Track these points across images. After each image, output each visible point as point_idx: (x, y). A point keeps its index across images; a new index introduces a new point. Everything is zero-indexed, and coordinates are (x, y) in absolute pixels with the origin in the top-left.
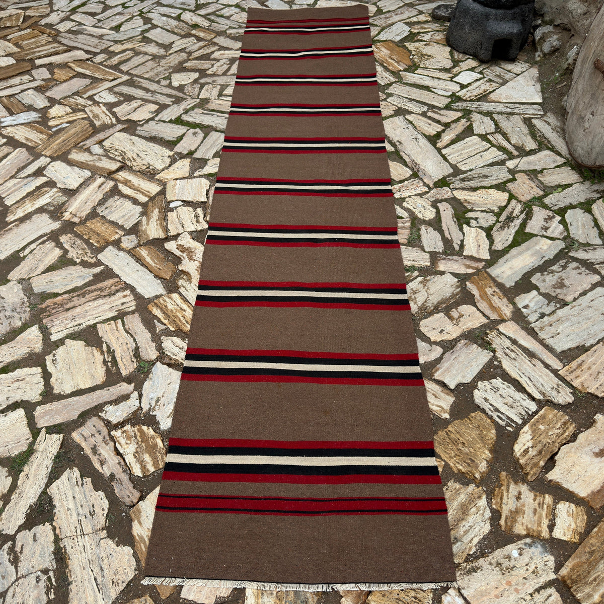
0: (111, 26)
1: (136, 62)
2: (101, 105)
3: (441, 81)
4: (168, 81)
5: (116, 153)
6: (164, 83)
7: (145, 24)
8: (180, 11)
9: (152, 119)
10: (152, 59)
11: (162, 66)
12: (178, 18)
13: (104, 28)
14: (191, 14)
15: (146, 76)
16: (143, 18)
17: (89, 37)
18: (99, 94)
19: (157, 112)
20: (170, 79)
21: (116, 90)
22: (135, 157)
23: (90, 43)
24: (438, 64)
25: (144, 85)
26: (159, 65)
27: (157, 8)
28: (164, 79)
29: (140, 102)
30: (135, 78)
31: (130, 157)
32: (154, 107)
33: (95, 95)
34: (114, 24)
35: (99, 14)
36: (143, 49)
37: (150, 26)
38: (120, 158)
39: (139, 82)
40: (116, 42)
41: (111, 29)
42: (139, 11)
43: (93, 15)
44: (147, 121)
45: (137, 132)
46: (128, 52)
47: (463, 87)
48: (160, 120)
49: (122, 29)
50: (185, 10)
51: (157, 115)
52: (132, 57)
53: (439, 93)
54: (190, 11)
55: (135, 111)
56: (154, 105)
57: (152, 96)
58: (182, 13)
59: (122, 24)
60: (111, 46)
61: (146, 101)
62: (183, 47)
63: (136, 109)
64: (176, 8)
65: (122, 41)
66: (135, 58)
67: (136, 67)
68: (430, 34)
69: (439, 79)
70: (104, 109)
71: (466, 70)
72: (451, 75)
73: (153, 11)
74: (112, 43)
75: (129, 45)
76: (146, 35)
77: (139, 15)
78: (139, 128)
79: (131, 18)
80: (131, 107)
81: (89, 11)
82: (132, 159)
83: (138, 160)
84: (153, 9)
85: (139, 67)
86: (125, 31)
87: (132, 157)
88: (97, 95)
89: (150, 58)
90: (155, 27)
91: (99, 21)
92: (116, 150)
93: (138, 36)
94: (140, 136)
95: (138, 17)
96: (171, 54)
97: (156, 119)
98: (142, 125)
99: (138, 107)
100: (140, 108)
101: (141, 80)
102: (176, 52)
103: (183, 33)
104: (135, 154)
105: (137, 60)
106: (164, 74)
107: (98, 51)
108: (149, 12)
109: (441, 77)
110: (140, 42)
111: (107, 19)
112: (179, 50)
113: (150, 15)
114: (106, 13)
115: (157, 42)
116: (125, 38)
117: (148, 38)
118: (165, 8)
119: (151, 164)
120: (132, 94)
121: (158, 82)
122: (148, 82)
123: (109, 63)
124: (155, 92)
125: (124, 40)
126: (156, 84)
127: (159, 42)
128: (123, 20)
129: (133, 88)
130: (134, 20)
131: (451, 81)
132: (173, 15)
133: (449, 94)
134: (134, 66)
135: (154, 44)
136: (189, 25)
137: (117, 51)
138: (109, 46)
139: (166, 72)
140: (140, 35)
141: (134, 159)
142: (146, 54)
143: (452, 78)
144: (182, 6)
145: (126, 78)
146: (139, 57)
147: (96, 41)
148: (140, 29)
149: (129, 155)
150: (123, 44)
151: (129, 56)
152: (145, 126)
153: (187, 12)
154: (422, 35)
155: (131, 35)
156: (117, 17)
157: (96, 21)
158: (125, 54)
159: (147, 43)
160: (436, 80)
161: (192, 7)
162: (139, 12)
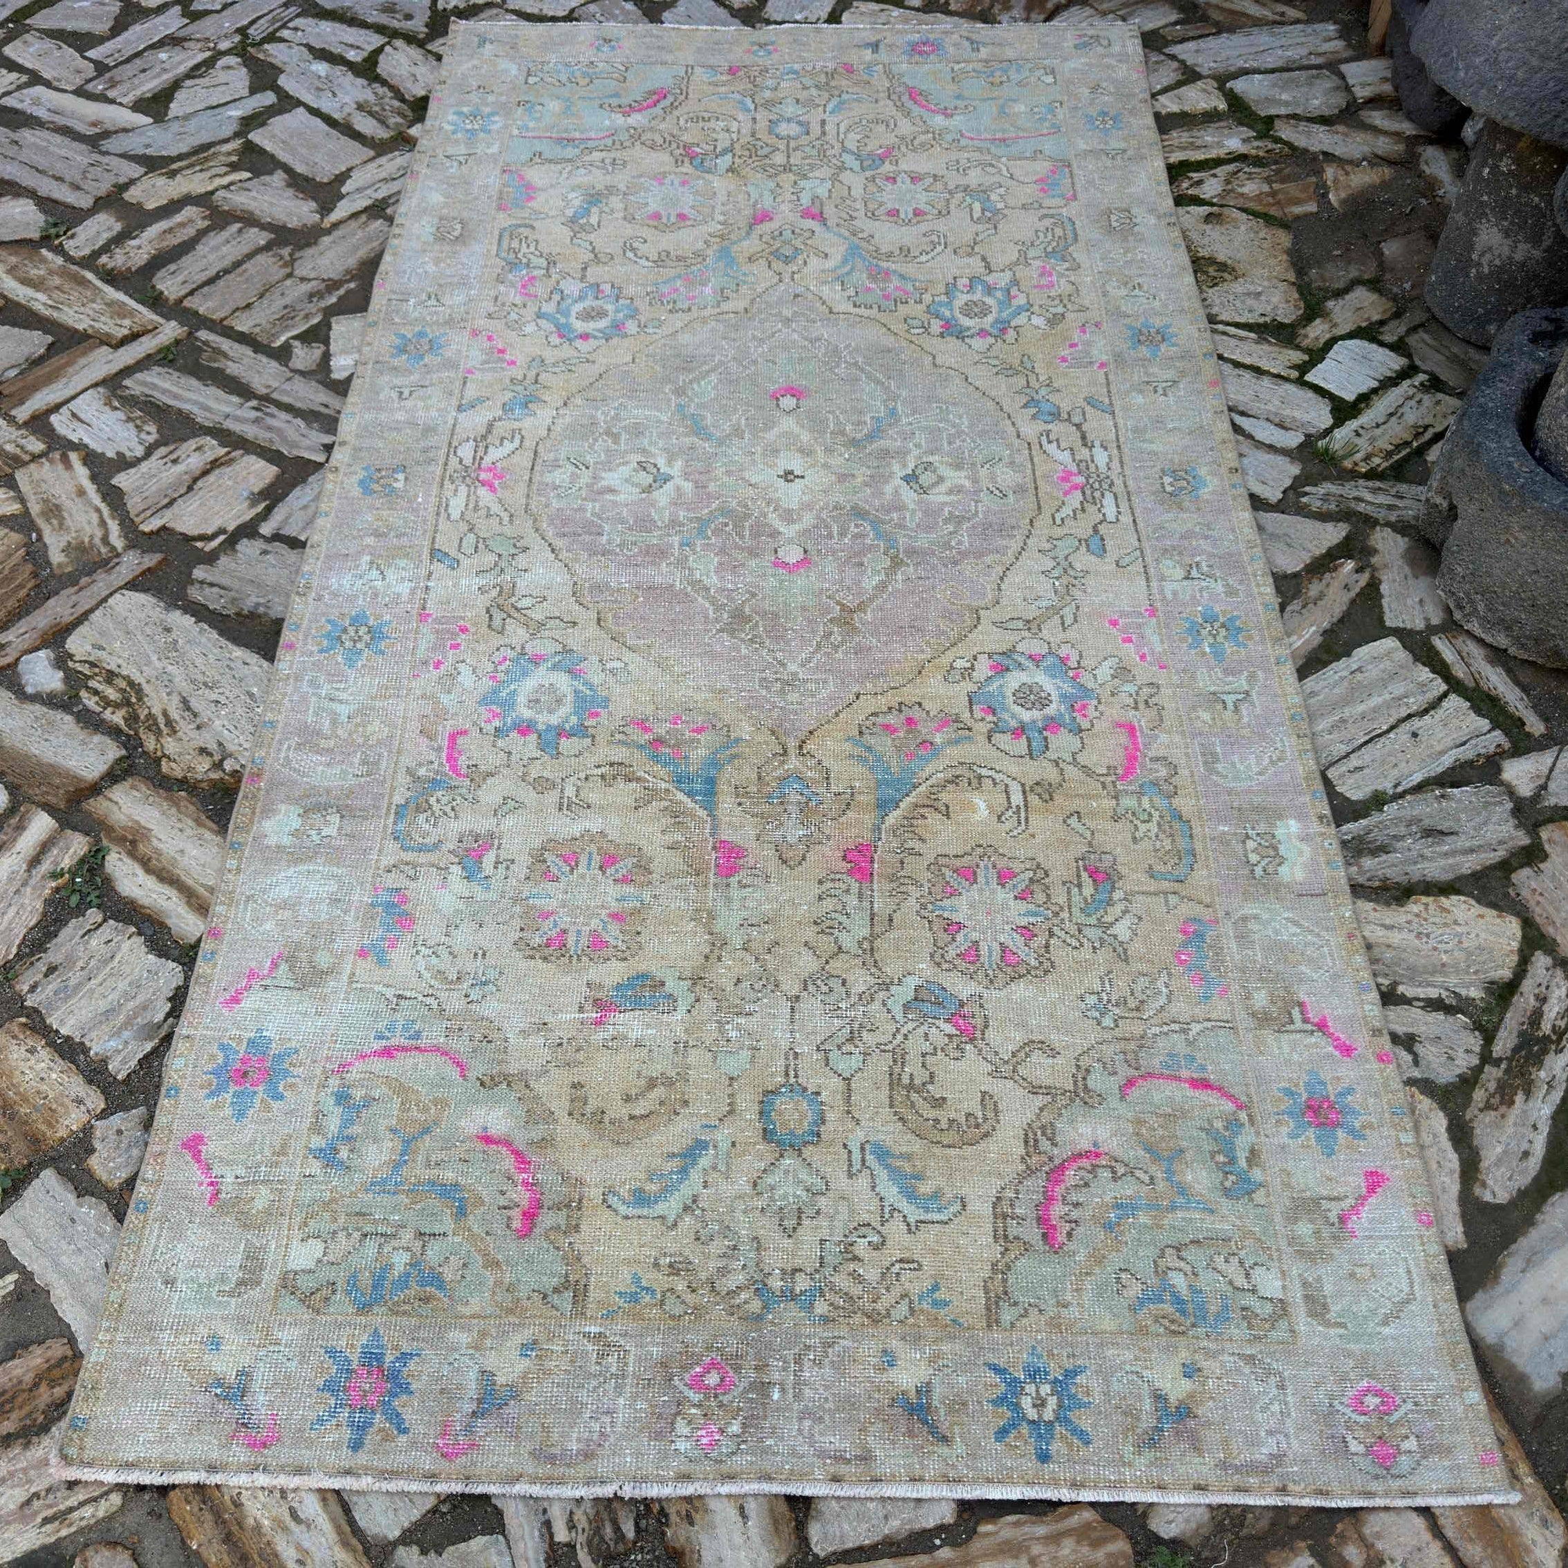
0: (138, 93)
1: (212, 257)
2: (74, 457)
3: (1266, 381)
4: (317, 352)
5: (111, 693)
6: (304, 356)
7: (253, 91)
8: (376, 40)
9: (248, 530)
10: (267, 248)
11: (303, 279)
12: (368, 69)
13: (112, 101)
14: (414, 52)
15: (243, 324)
16: (250, 62)
17: (58, 139)
18: (72, 405)
19: (272, 496)
20: (326, 342)
21: (134, 385)
22: (175, 715)
23: (60, 168)
24: (1250, 302)
25: (232, 369)
26: (290, 275)
27: (300, 22)
28: (307, 337)
29: (214, 450)
30: (203, 335)
31: (156, 711)
32: (259, 472)
33: (56, 408)
34: (149, 85)
35: (101, 40)
36: (239, 200)
37: (269, 98)
38: (117, 718)
39: (218, 352)
40: (153, 164)
41: (139, 106)
42: (239, 31)
43: (80, 41)
44: (233, 539)
45: (194, 593)
46: (189, 212)
47: (1343, 411)
48: (277, 537)
49: (175, 108)
50: (392, 34)
51: (268, 510)
52: (202, 233)
53: (1259, 435)
54: (410, 39)
55: (190, 489)
56: (262, 463)
57: (256, 421)
58: (380, 50)
59: (176, 85)
60: (132, 182)
61: (236, 443)
62: (380, 195)
63: (195, 480)
64: (364, 25)
65: (172, 160)
66: (214, 239)
67: (210, 281)
68: (1222, 171)
69: (1258, 371)
70: (82, 472)
71: (1350, 336)
72: (1298, 357)
73: (285, 33)
74: (135, 170)
75: (193, 183)
76: (256, 137)
77: (241, 51)
78: (199, 573)
79: (209, 64)
80: (180, 468)
81: (70, 26)
82: (161, 721)
83: (186, 728)
84: (284, 26)
85: (221, 283)
86: (187, 117)
87: (165, 714)
88: (64, 410)
89: (262, 238)
90: (287, 103)
91: (101, 68)
92: (110, 677)
93: (226, 141)
94: (200, 612)
95: (232, 60)
96: (335, 226)
97: (266, 529)
98: (210, 559)
99: (205, 473)
100: (211, 478)
101: (226, 344)
102: (355, 216)
103: (383, 134)
104: (176, 699)
105: (216, 248)
106: (307, 317)
107: (85, 202)
108: (272, 38)
109: (1264, 365)
110: (234, 167)
111: (128, 60)
112: (366, 210)
113: (275, 53)
114: (125, 35)
115: (288, 170)
116: (184, 148)
117: (262, 152)
118: (326, 26)
119: (231, 747)
120: (186, 407)
121: (282, 355)
122: (249, 351)
123: (118, 260)
124: (266, 399)
125: (180, 157)
126: (274, 364)
127: (300, 168)
128: (182, 69)
129: (194, 382)
130: (218, 74)
131: (1301, 382)
132: (352, 55)
133: (1293, 440)
134: (203, 277)
135: (279, 178)
136: (403, 100)
137: (150, 205)
138: (122, 180)
139: (312, 308)
140: (237, 135)
141: (169, 723)
142: (249, 220)
143: (1303, 368)
144: (384, 19)
145: (171, 330)
146: (225, 234)
147: (80, 155)
148: (236, 112)
149: (157, 702)
150: (172, 174)
151: (190, 232)
152: (224, 560)
153: (399, 43)
154: (1195, 176)
155: (205, 138)
156: (163, 56)
157: (90, 70)
158: (178, 218)
159: (257, 173)
160: (1247, 375)
161: (418, 25)
162: (237, 38)
